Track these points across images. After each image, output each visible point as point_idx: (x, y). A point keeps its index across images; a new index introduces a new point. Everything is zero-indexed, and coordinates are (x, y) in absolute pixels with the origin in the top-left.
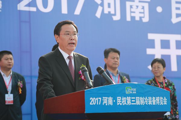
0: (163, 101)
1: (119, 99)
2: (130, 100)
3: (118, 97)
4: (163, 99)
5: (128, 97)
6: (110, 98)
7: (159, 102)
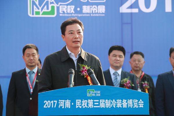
0: (138, 104)
1: (79, 102)
2: (92, 103)
3: (77, 100)
4: (138, 102)
5: (90, 100)
6: (68, 101)
7: (132, 105)
